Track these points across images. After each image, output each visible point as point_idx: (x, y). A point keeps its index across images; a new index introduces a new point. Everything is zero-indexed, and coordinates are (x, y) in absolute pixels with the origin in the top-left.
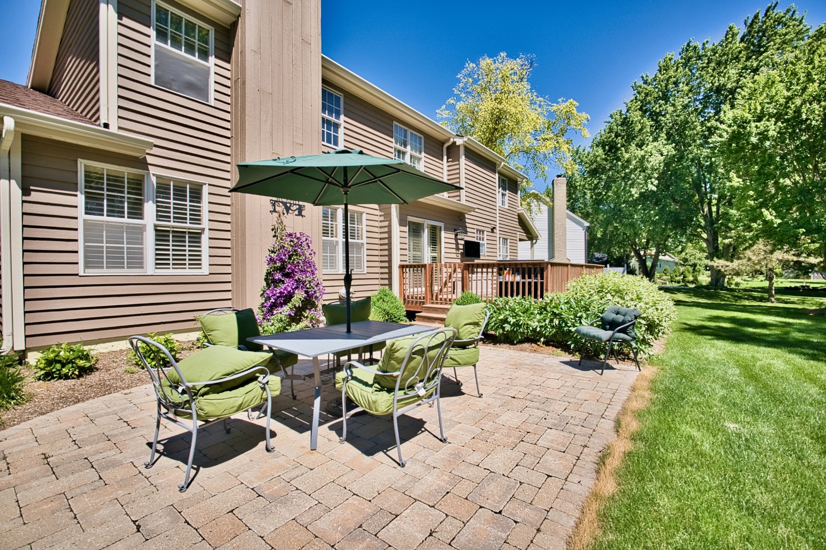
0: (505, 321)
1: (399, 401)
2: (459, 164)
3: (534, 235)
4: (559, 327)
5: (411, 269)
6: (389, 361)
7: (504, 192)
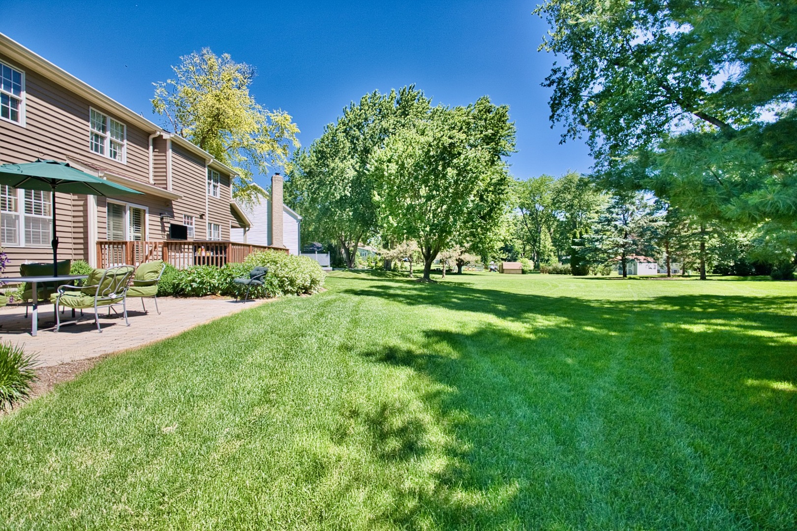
0: (193, 281)
1: (98, 301)
2: (166, 156)
3: (247, 224)
4: (231, 283)
5: (111, 246)
6: (92, 279)
7: (216, 184)
